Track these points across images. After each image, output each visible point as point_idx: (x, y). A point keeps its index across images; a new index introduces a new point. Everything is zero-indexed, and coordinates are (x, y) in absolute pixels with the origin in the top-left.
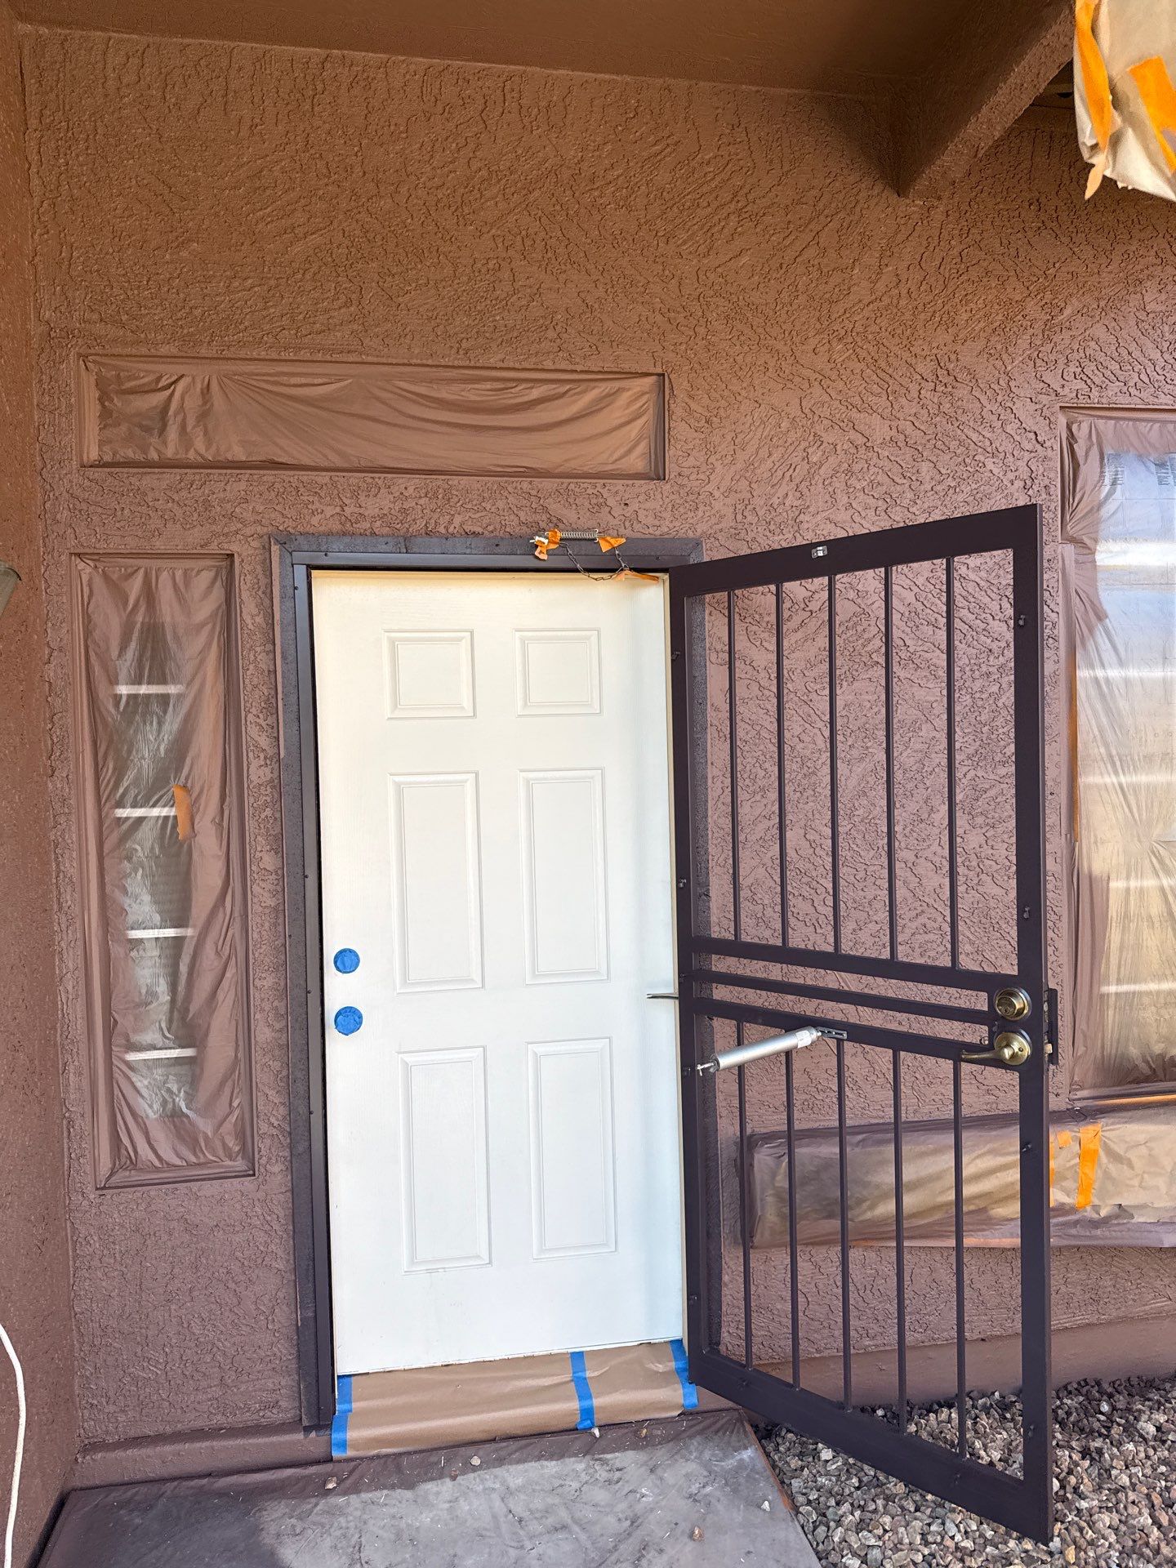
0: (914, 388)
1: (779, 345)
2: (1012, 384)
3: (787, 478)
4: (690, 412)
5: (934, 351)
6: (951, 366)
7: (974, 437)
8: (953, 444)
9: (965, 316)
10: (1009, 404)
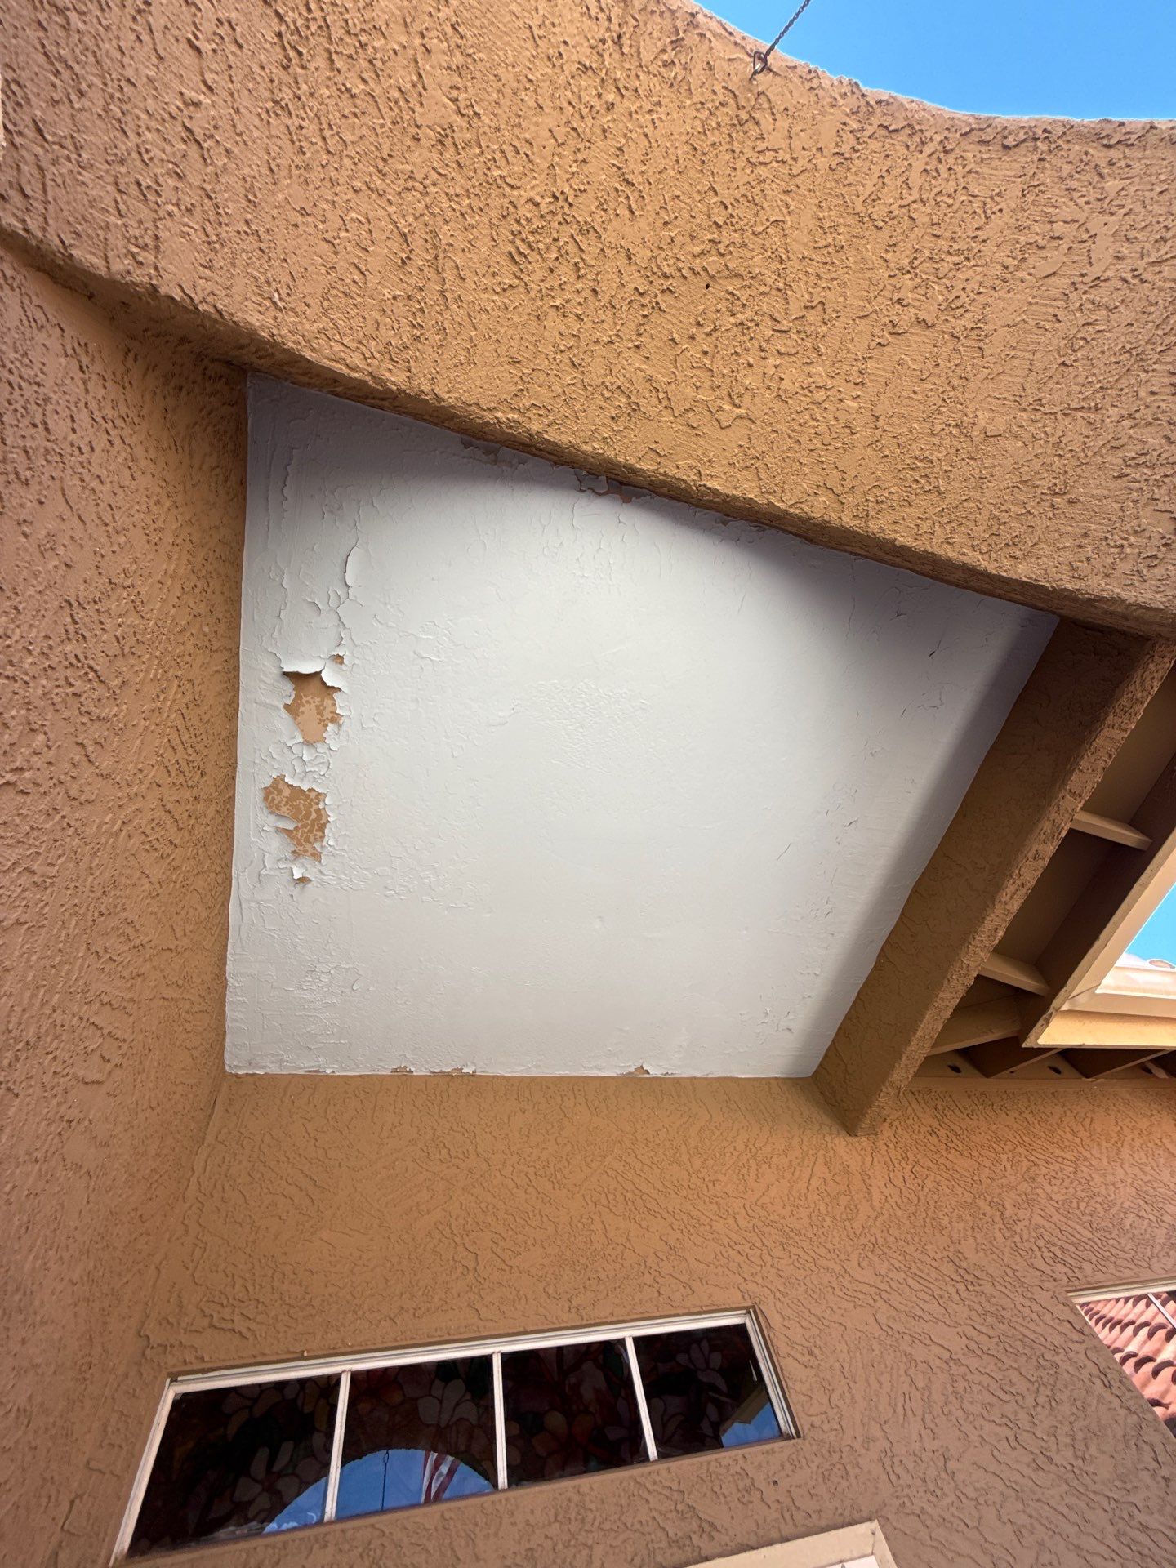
0: (953, 1291)
1: (831, 1265)
2: (1017, 1273)
3: (909, 1412)
4: (792, 1343)
5: (945, 1253)
6: (964, 1264)
7: (1027, 1332)
8: (1019, 1345)
9: (946, 1220)
10: (1029, 1295)
